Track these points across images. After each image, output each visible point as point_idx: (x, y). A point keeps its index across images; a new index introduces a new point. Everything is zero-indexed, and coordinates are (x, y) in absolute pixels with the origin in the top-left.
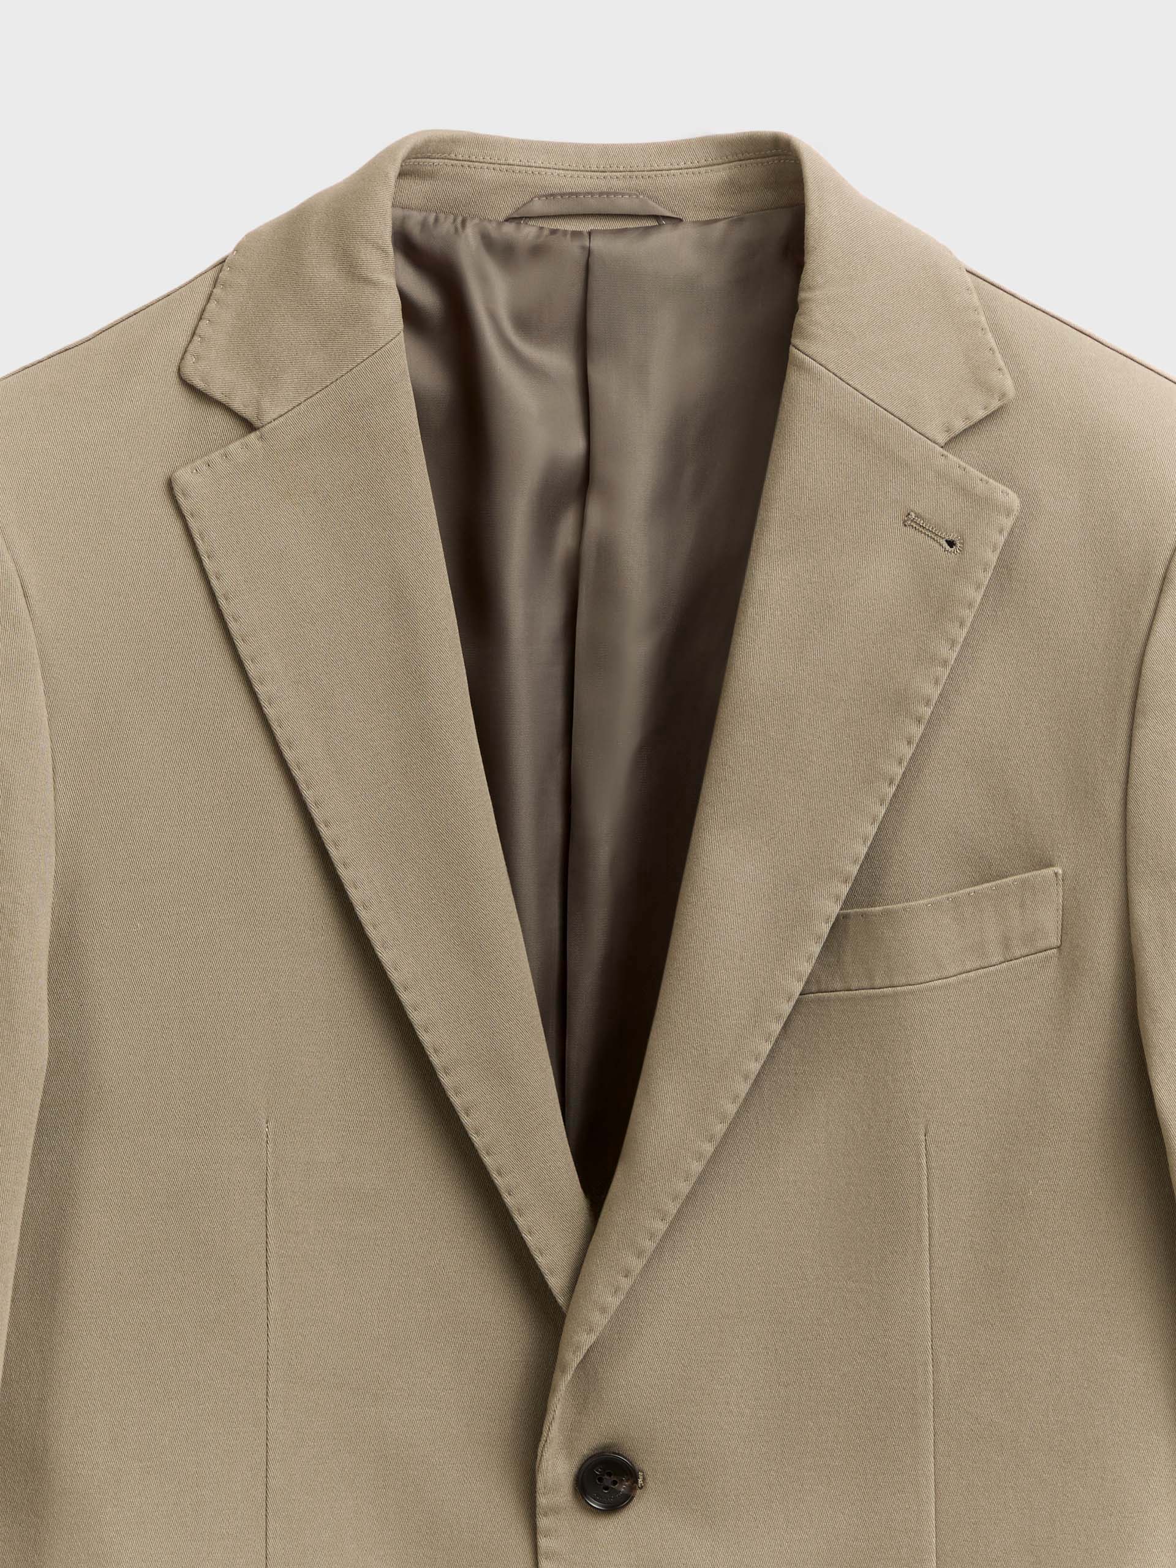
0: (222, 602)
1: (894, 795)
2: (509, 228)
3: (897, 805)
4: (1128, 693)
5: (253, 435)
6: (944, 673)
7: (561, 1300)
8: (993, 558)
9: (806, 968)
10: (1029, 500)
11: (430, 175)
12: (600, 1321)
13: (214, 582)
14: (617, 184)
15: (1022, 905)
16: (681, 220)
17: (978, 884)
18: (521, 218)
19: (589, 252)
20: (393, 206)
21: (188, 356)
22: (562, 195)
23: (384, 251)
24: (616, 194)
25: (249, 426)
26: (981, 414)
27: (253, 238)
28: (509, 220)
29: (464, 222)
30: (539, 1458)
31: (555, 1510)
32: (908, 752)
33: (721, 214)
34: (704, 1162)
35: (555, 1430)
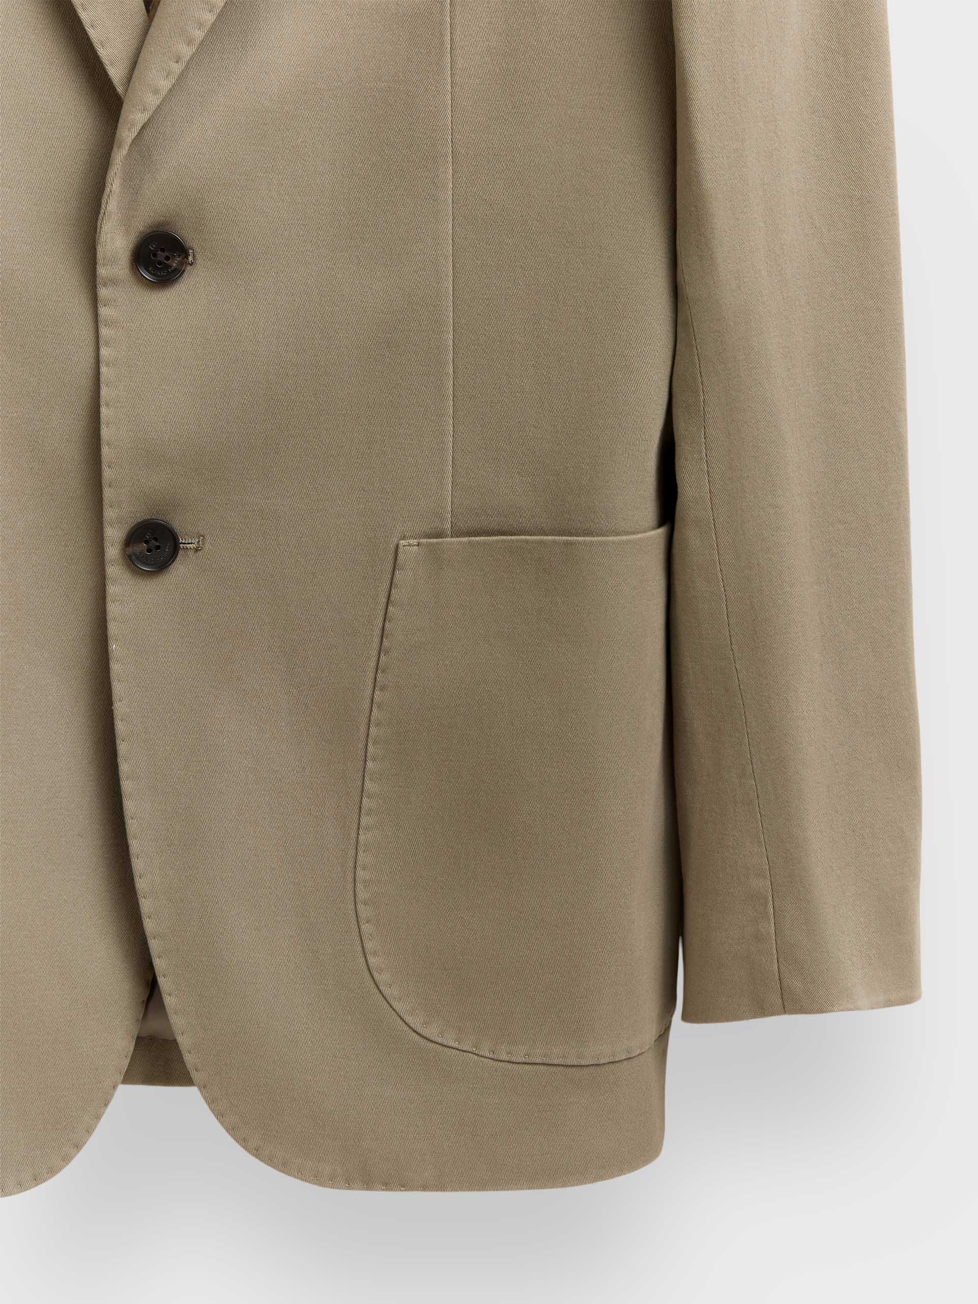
7: (120, 89)
12: (153, 101)
30: (98, 230)
31: (113, 282)
35: (112, 204)
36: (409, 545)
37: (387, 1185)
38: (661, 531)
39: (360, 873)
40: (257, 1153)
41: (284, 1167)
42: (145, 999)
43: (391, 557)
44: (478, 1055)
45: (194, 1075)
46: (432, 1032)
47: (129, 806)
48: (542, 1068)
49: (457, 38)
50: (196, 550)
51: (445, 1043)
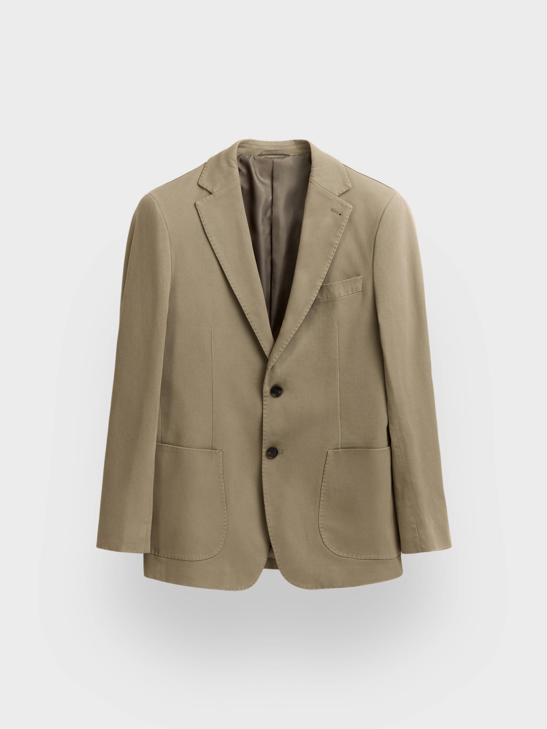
0: (204, 226)
1: (331, 263)
2: (259, 157)
3: (332, 264)
4: (373, 243)
5: (211, 195)
6: (340, 239)
7: (268, 357)
8: (348, 217)
9: (316, 295)
10: (354, 206)
11: (245, 147)
12: (275, 360)
13: (203, 223)
14: (278, 149)
15: (355, 283)
16: (289, 155)
17: (347, 279)
18: (261, 155)
19: (273, 161)
20: (237, 153)
21: (199, 180)
22: (268, 151)
23: (235, 161)
24: (278, 150)
25: (211, 193)
26: (345, 190)
27: (211, 159)
28: (259, 155)
29: (251, 156)
30: (263, 386)
31: (266, 396)
32: (333, 254)
33: (297, 154)
34: (296, 331)
35: (266, 381)
36: (331, 451)
37: (328, 587)
38: (388, 447)
39: (320, 522)
40: (292, 583)
41: (299, 586)
42: (269, 549)
43: (326, 454)
44: (352, 558)
45: (279, 567)
46: (340, 554)
47: (266, 508)
48: (369, 560)
49: (340, 345)
50: (282, 453)
51: (344, 556)
